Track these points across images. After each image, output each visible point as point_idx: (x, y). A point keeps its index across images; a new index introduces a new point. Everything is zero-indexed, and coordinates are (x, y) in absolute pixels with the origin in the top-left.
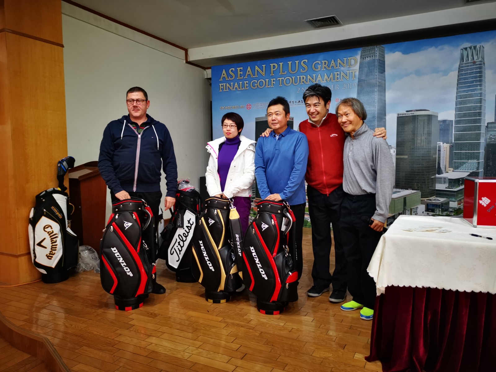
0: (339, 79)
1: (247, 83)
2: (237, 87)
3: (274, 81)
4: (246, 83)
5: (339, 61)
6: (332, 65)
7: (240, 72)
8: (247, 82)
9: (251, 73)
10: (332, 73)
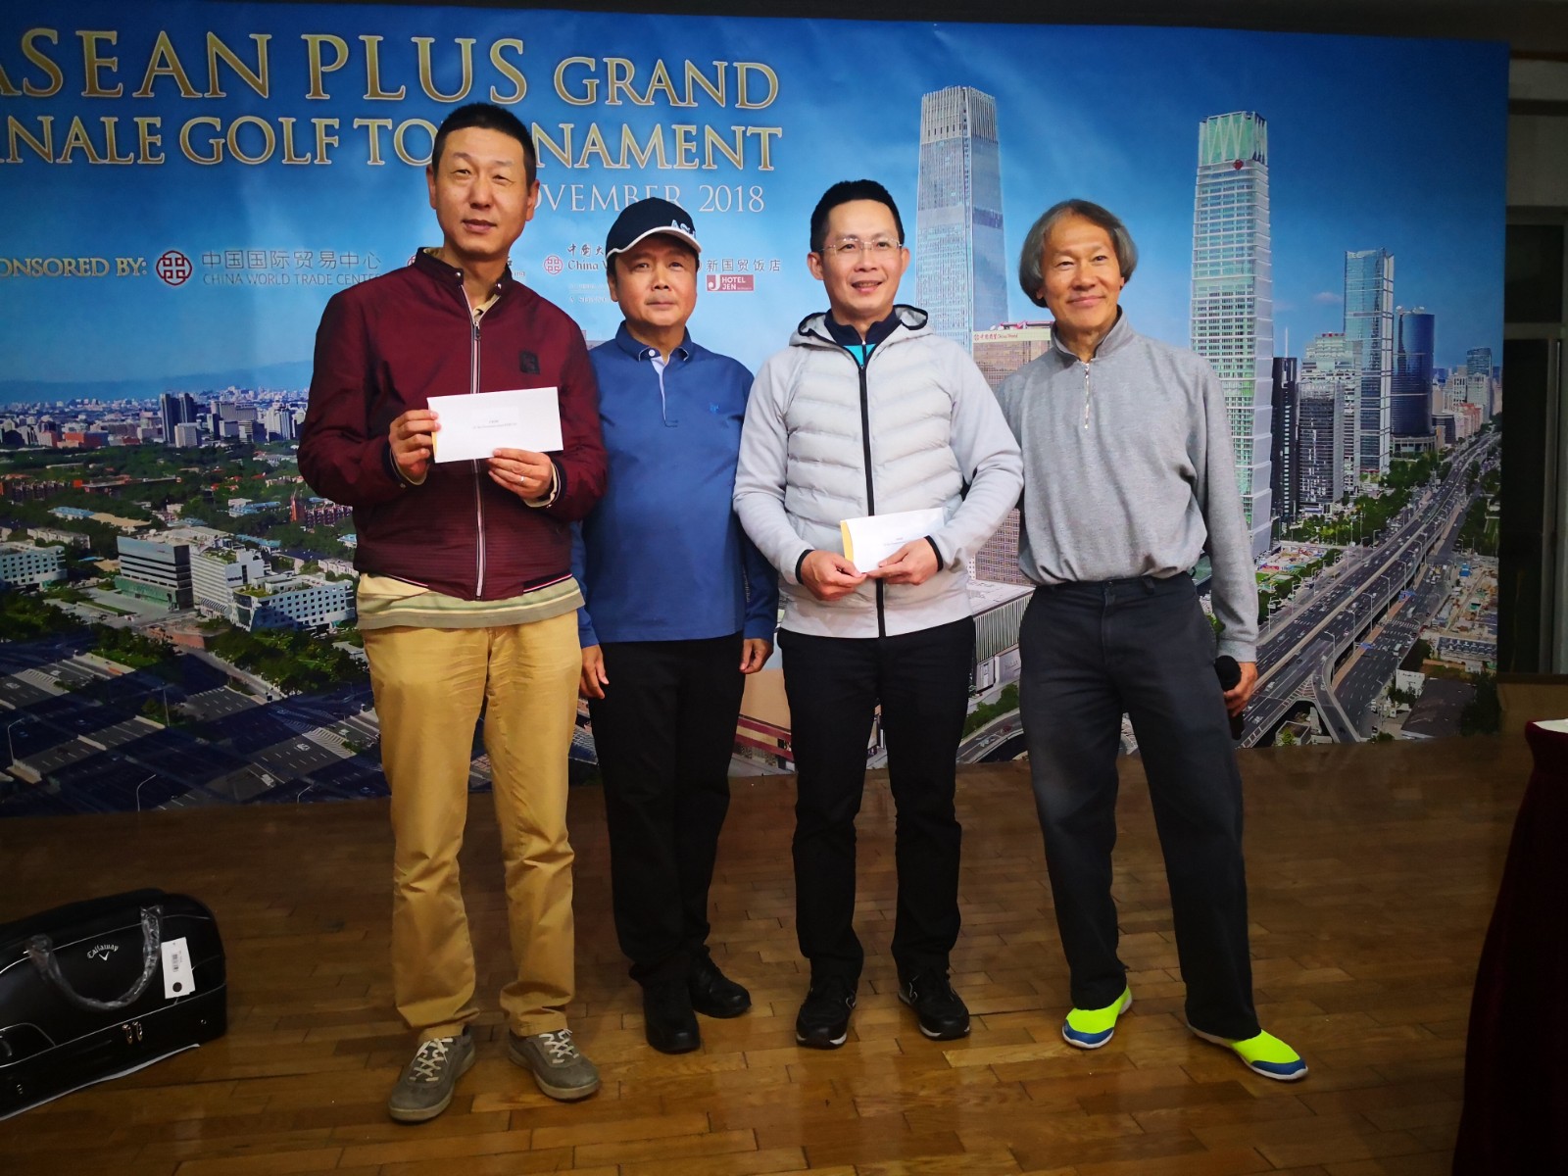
0: (697, 160)
1: (151, 127)
2: (84, 142)
3: (329, 130)
4: (143, 130)
5: (691, 71)
6: (660, 86)
7: (98, 57)
8: (157, 121)
9: (176, 69)
10: (658, 126)
